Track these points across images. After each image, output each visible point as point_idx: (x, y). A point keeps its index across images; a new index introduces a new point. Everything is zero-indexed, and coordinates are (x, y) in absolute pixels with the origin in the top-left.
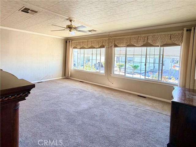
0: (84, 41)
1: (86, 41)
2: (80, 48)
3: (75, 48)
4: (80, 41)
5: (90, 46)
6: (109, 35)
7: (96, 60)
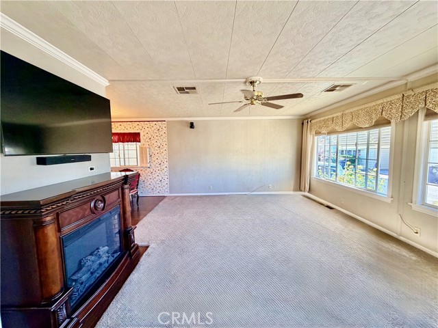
0: (334, 115)
1: (339, 114)
2: (329, 133)
3: (318, 133)
4: (326, 118)
5: (347, 125)
6: (406, 84)
7: (367, 159)
